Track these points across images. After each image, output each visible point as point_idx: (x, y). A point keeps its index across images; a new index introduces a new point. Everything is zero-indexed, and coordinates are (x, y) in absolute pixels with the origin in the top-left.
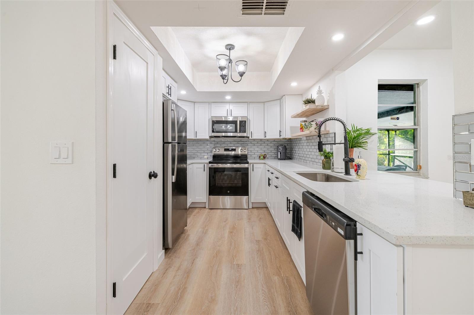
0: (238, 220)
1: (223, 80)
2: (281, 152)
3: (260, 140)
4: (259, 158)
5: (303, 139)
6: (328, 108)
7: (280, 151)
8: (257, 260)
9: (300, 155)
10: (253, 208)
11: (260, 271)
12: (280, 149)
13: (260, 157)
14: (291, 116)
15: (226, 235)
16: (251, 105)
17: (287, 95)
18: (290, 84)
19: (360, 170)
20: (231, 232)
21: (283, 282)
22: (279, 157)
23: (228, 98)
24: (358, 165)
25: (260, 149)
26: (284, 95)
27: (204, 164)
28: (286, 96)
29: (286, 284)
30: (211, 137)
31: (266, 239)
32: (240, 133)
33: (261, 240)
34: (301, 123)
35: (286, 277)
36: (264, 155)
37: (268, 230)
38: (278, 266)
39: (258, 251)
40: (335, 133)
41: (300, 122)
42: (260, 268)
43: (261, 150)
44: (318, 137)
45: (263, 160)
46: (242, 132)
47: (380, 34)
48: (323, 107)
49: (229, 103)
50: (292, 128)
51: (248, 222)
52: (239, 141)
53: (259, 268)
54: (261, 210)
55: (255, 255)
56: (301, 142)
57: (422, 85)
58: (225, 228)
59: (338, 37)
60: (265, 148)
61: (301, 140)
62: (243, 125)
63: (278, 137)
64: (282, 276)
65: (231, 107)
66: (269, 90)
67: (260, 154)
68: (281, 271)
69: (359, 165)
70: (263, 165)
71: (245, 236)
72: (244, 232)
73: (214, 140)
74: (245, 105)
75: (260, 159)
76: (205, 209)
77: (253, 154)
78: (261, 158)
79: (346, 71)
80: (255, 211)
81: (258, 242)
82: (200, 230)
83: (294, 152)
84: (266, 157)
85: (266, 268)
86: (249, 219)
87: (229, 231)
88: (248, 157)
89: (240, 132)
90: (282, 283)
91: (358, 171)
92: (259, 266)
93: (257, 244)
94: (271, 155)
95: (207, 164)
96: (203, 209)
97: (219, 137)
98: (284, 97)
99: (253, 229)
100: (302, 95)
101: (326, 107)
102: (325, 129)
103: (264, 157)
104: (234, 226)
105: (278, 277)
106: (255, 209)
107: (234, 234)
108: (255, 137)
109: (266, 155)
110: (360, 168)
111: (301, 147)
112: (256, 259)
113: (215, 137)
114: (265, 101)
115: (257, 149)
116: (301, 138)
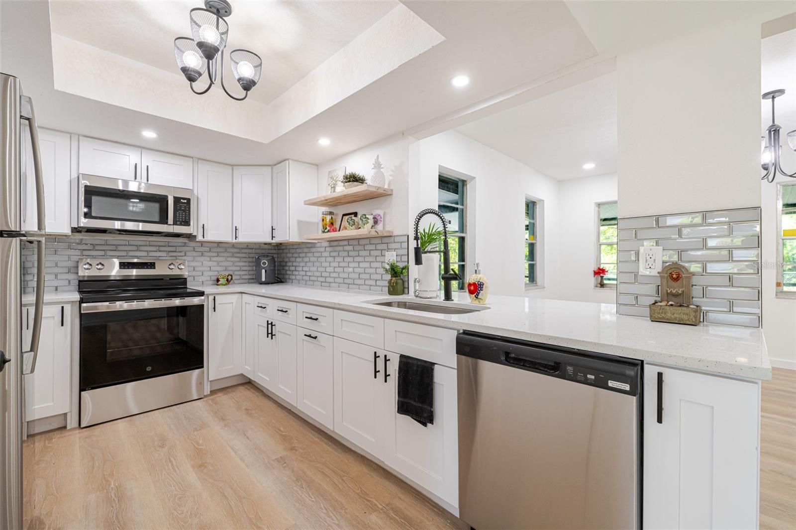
0: (196, 430)
1: (189, 82)
2: (267, 269)
3: (216, 245)
4: (216, 282)
5: (318, 245)
6: (390, 195)
7: (264, 268)
8: (313, 501)
9: (308, 274)
10: (213, 392)
11: (337, 522)
12: (264, 263)
13: (218, 280)
14: (305, 202)
15: (192, 477)
16: (203, 168)
17: (293, 160)
18: (317, 141)
19: (482, 290)
20: (200, 466)
21: (391, 519)
22: (263, 279)
23: (149, 134)
24: (479, 283)
25: (215, 264)
26: (287, 159)
27: (61, 306)
28: (290, 161)
29: (397, 518)
30: (75, 230)
31: (292, 449)
32: (175, 226)
33: (287, 455)
34: (324, 216)
35: (387, 505)
36: (228, 276)
37: (282, 429)
38: (358, 492)
39: (298, 480)
40: (408, 236)
41: (321, 214)
42: (331, 514)
43: (218, 265)
44: (415, 239)
45: (227, 286)
46: (178, 223)
47: (505, 98)
48: (385, 191)
49: (140, 149)
50: (301, 224)
51: (226, 426)
52: (163, 244)
53: (330, 517)
54: (234, 393)
55: (300, 492)
56: (313, 250)
57: (470, 183)
58: (174, 463)
59: (461, 81)
60: (228, 261)
61: (314, 247)
62: (184, 208)
63: (268, 239)
64: (381, 507)
65: (147, 160)
66: (266, 142)
67: (216, 273)
68: (371, 500)
69: (482, 284)
70: (236, 296)
71: (244, 461)
72: (235, 452)
73: (82, 240)
74: (187, 164)
75: (217, 285)
76: (66, 434)
77: (200, 273)
78: (220, 283)
79: (421, 141)
80: (222, 398)
81: (281, 460)
82: (92, 497)
83: (292, 268)
84: (232, 279)
85: (342, 509)
86: (223, 419)
87: (193, 466)
88: (188, 281)
89: (175, 223)
90: (391, 521)
91: (479, 293)
92: (325, 511)
93: (284, 468)
94: (240, 275)
95: (72, 306)
96: (57, 435)
97: (103, 231)
98: (287, 162)
99: (248, 438)
100: (317, 165)
101: (389, 193)
102: (384, 228)
103: (227, 280)
104: (197, 448)
105: (376, 513)
106: (220, 394)
107: (211, 468)
108: (211, 237)
109: (231, 276)
110: (483, 287)
111: (312, 259)
112: (307, 500)
113: (90, 230)
114: (235, 164)
115: (210, 264)
116: (316, 243)
